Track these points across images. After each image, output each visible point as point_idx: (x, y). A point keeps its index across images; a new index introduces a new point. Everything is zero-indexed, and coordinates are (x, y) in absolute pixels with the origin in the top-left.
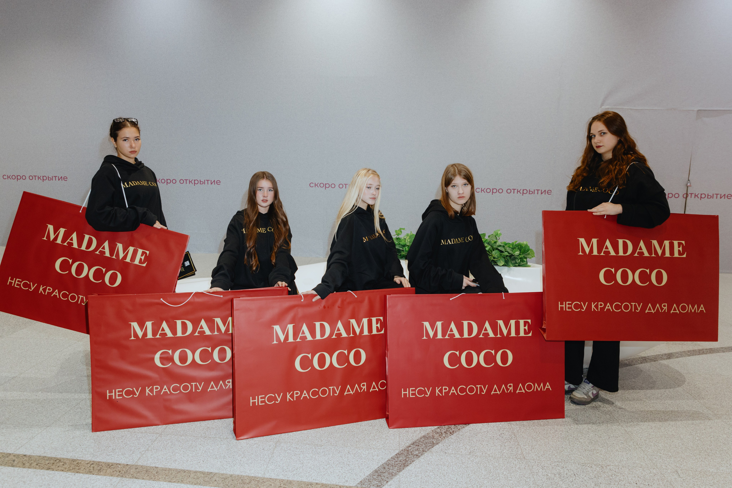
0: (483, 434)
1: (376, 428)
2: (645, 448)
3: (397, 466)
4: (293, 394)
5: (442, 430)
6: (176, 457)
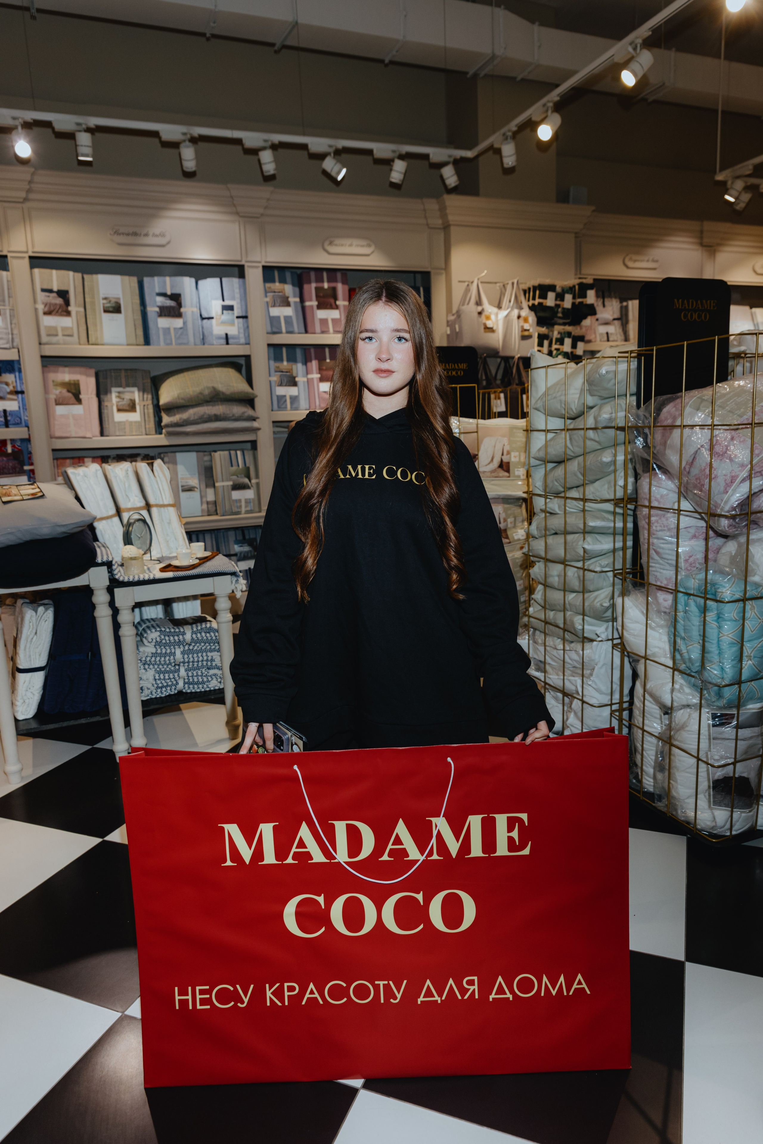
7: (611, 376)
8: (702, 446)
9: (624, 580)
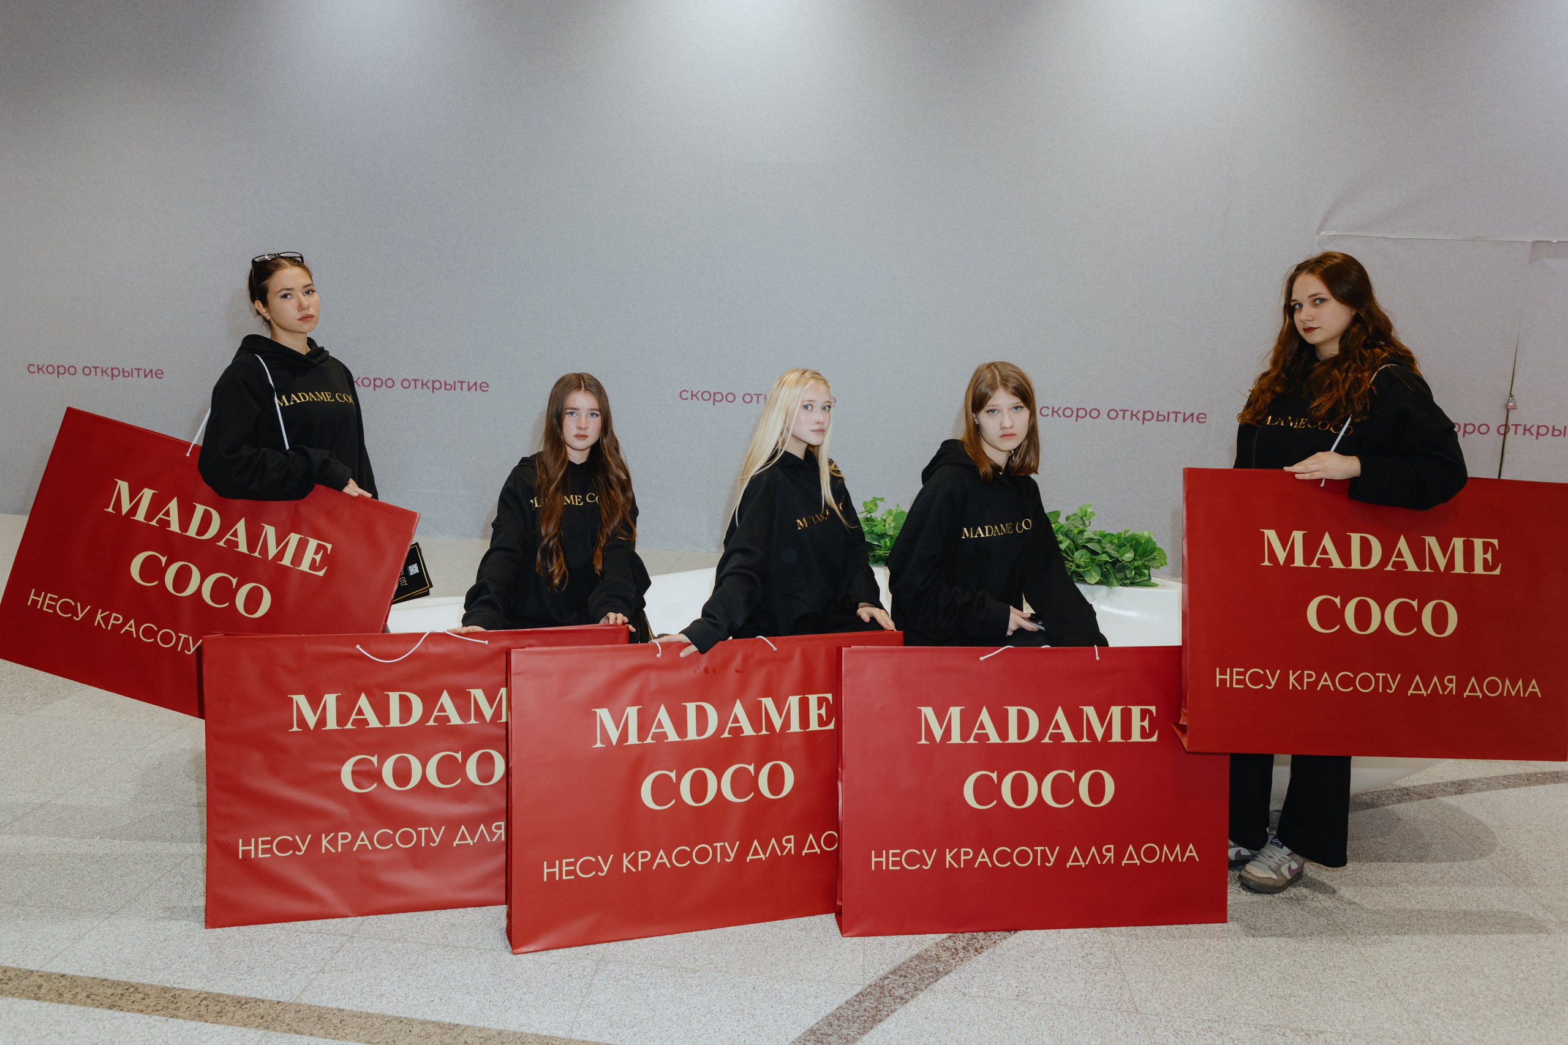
0: (1046, 953)
1: (814, 935)
2: (1404, 994)
3: (858, 1021)
4: (636, 857)
5: (958, 942)
6: (383, 989)
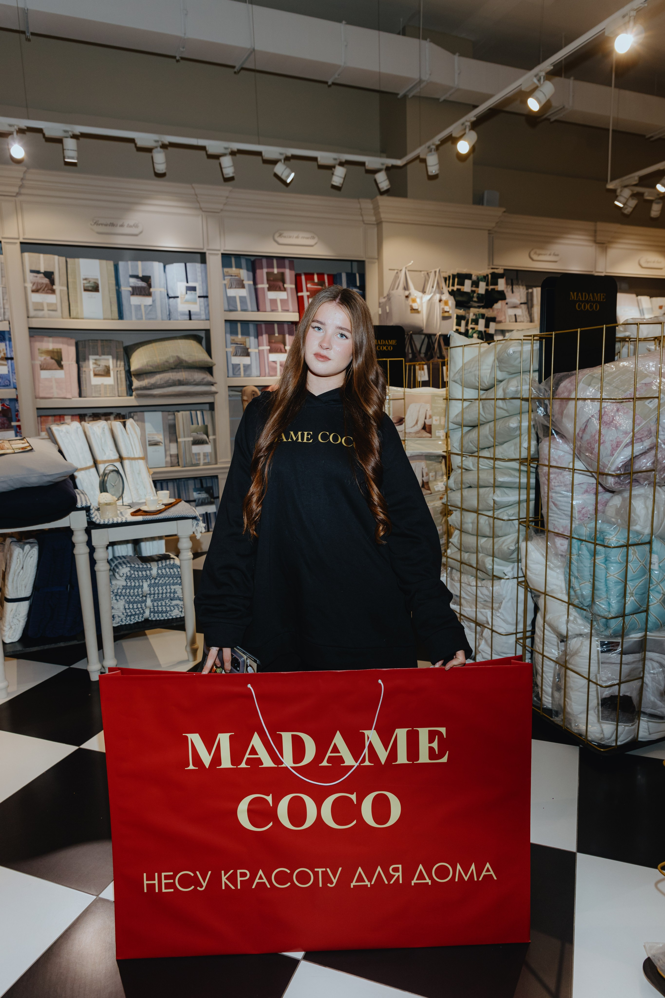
7: (517, 355)
8: (592, 416)
9: (528, 527)
